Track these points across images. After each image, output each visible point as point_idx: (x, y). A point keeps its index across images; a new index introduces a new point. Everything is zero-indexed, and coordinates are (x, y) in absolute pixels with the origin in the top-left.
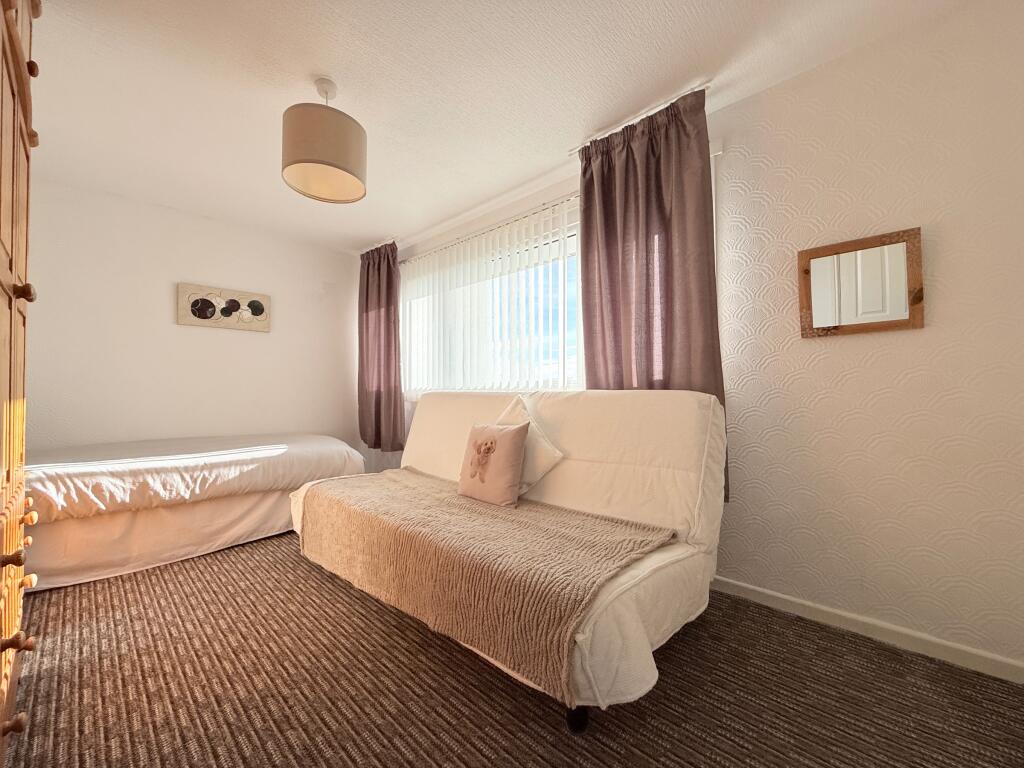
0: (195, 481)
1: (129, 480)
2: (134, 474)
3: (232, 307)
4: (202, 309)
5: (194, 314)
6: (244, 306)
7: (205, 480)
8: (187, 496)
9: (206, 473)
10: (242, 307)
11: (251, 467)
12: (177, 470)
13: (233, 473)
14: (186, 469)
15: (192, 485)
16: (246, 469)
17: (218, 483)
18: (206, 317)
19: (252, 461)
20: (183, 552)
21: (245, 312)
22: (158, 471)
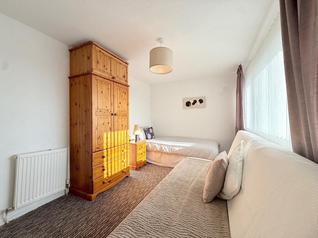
0: (170, 149)
1: (160, 145)
2: (161, 144)
3: (195, 102)
4: (188, 104)
5: (186, 106)
6: (198, 101)
7: (172, 149)
8: (168, 152)
9: (172, 147)
10: (197, 102)
11: (182, 148)
12: (167, 145)
13: (177, 149)
14: (169, 145)
15: (169, 150)
16: (180, 148)
17: (174, 150)
18: (189, 106)
19: (182, 147)
20: (170, 165)
21: (198, 103)
22: (164, 145)
